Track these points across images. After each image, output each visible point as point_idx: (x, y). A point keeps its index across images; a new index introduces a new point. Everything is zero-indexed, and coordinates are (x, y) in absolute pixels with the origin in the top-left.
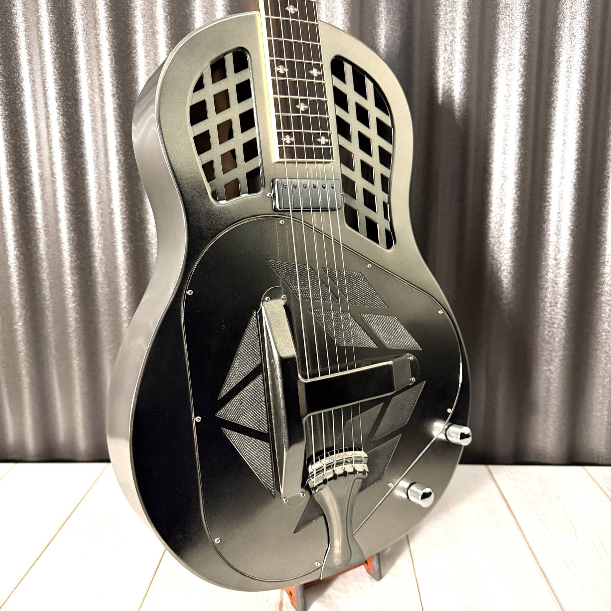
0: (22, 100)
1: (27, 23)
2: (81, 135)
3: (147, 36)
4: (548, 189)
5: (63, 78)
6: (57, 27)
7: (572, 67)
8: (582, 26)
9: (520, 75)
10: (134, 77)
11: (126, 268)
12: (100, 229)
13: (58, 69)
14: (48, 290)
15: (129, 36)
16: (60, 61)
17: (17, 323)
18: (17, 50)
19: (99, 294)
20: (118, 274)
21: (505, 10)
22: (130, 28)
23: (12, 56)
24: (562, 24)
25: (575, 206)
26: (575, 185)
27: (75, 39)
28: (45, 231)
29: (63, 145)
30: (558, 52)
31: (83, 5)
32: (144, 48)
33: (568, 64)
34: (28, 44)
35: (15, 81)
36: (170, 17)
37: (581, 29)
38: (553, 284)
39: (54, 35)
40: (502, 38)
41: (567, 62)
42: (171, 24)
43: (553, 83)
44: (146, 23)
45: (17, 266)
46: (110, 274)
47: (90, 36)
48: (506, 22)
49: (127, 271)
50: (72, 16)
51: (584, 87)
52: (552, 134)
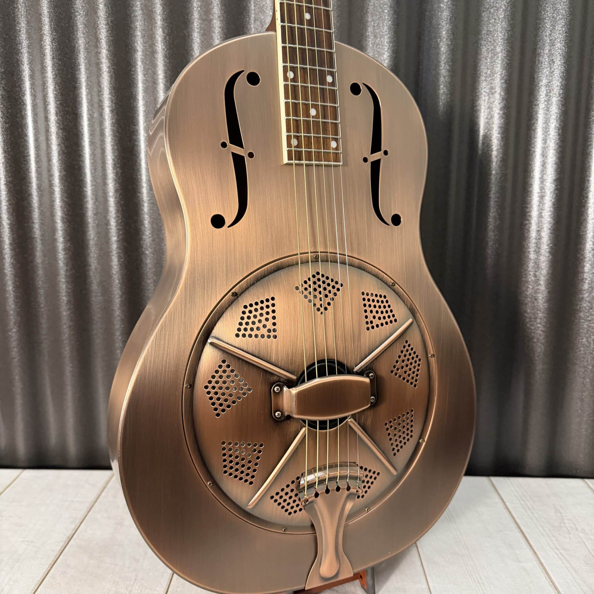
0: (23, 113)
1: (29, 40)
2: (80, 148)
3: (146, 55)
4: (527, 208)
5: (63, 93)
6: (59, 45)
7: (552, 92)
8: (561, 53)
9: (501, 99)
10: (132, 94)
11: (120, 277)
12: (96, 239)
13: (59, 85)
14: (43, 298)
15: (130, 55)
16: (61, 77)
17: (12, 329)
18: (19, 65)
19: (93, 302)
20: (112, 283)
21: (487, 36)
22: (130, 47)
23: (14, 72)
24: (542, 50)
25: (554, 224)
26: (554, 204)
27: (76, 57)
28: (42, 240)
29: (62, 158)
30: (538, 77)
31: (85, 24)
32: (142, 66)
33: (547, 88)
34: (30, 61)
35: (16, 95)
36: (169, 38)
37: (560, 56)
38: (533, 300)
39: (56, 52)
40: (484, 63)
41: (546, 87)
42: (169, 44)
43: (534, 107)
44: (145, 43)
45: (13, 274)
46: (104, 283)
47: (91, 54)
48: (488, 47)
49: (121, 281)
50: (74, 35)
51: (563, 111)
52: (532, 155)
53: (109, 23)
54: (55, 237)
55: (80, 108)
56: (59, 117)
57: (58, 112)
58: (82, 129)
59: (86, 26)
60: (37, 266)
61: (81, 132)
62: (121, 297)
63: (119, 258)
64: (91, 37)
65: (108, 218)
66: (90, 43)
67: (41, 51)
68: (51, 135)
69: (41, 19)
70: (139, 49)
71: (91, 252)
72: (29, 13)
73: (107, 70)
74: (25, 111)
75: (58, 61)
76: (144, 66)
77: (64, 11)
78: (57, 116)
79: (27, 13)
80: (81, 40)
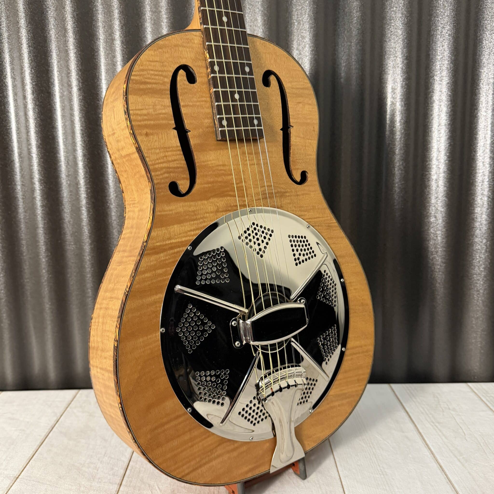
4: (427, 161)
5: (38, 76)
6: (34, 36)
8: (450, 34)
10: (96, 75)
11: (89, 228)
12: (69, 197)
13: (35, 69)
14: (25, 248)
15: (93, 42)
16: (36, 62)
19: (67, 250)
20: (83, 233)
21: (390, 22)
22: (93, 36)
25: (448, 173)
27: (48, 45)
28: (23, 199)
29: (38, 130)
30: (432, 54)
37: (450, 36)
40: (389, 44)
46: (76, 234)
49: (90, 231)
53: (75, 16)
54: (34, 196)
55: (52, 88)
56: (35, 95)
57: (34, 91)
58: (55, 105)
59: (56, 20)
60: (20, 221)
61: (54, 107)
62: (91, 244)
63: (88, 211)
64: (60, 28)
65: (78, 178)
66: (60, 33)
67: (18, 41)
68: (29, 111)
69: (18, 14)
70: (101, 38)
71: (64, 208)
72: (8, 10)
73: (74, 55)
74: (7, 92)
75: (33, 48)
76: (105, 51)
77: (37, 7)
78: (33, 95)
79: (6, 10)
80: (52, 31)
